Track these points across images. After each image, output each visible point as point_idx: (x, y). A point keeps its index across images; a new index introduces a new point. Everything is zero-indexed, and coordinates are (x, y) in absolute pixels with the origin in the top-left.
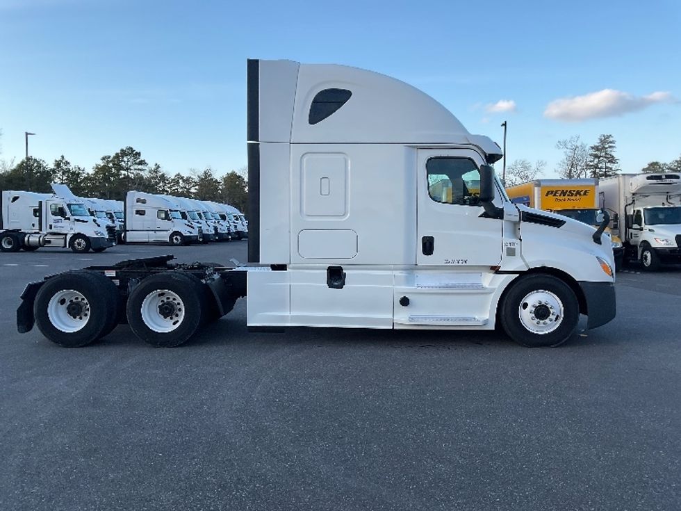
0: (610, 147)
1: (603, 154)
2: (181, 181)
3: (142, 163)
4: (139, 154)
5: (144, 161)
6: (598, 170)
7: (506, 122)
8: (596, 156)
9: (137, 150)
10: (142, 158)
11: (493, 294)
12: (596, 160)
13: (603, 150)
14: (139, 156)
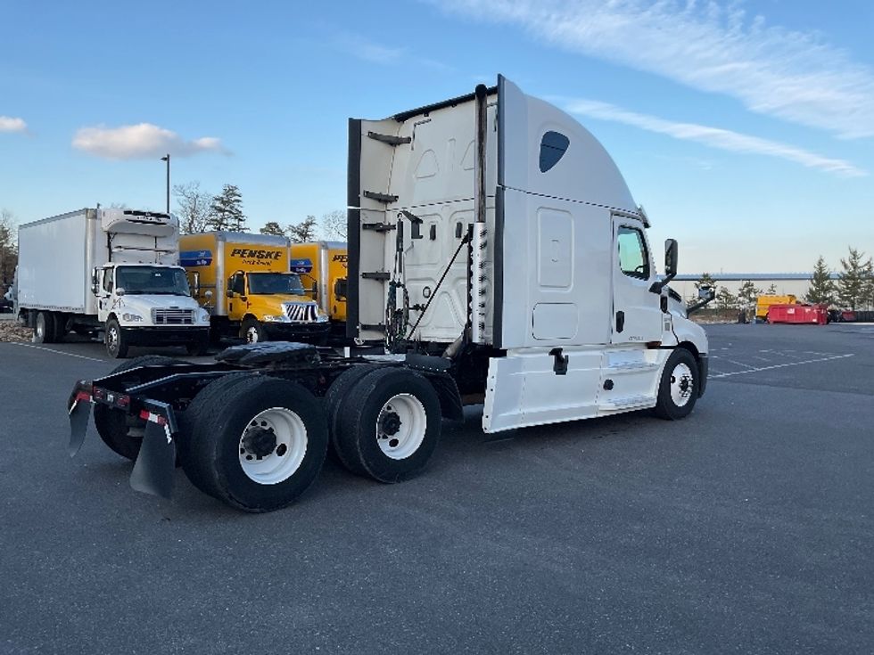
0: (238, 201)
1: (228, 208)
6: (222, 227)
7: (168, 156)
8: (221, 210)
12: (220, 214)
13: (228, 202)
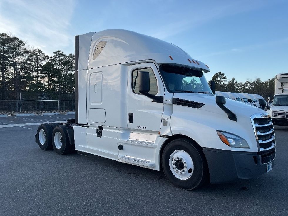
2: (248, 84)
3: (225, 78)
4: (223, 74)
5: (226, 77)
9: (222, 73)
10: (225, 76)
11: (156, 149)
14: (224, 75)
